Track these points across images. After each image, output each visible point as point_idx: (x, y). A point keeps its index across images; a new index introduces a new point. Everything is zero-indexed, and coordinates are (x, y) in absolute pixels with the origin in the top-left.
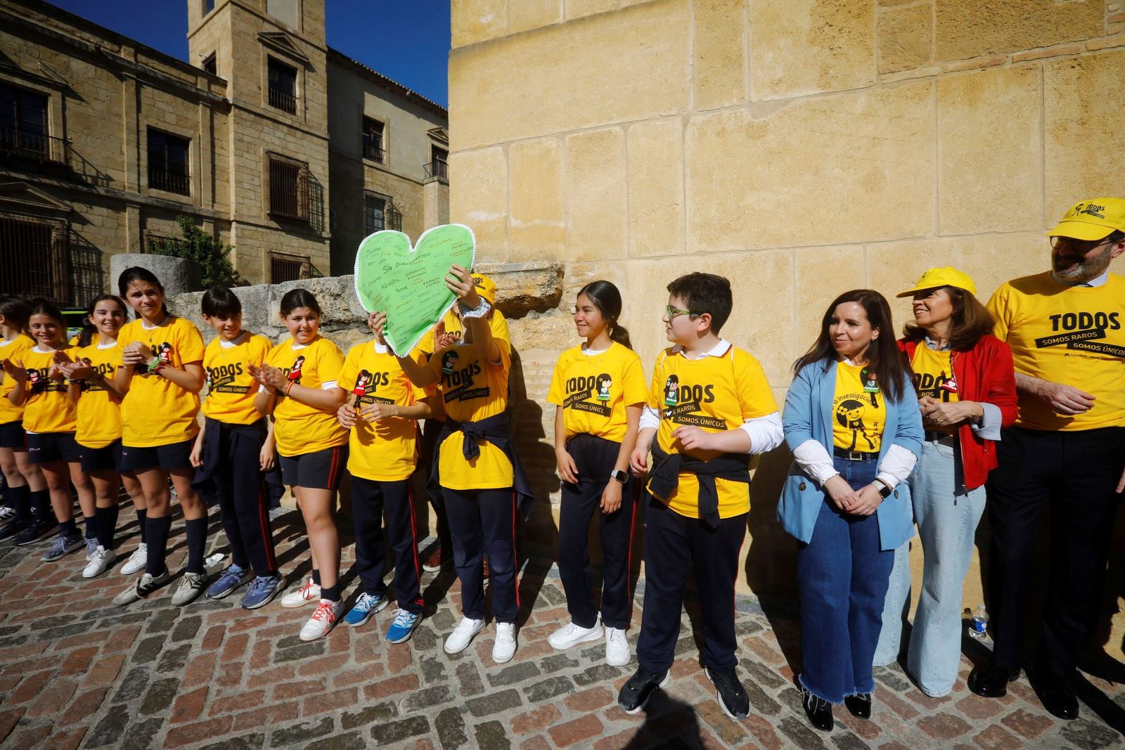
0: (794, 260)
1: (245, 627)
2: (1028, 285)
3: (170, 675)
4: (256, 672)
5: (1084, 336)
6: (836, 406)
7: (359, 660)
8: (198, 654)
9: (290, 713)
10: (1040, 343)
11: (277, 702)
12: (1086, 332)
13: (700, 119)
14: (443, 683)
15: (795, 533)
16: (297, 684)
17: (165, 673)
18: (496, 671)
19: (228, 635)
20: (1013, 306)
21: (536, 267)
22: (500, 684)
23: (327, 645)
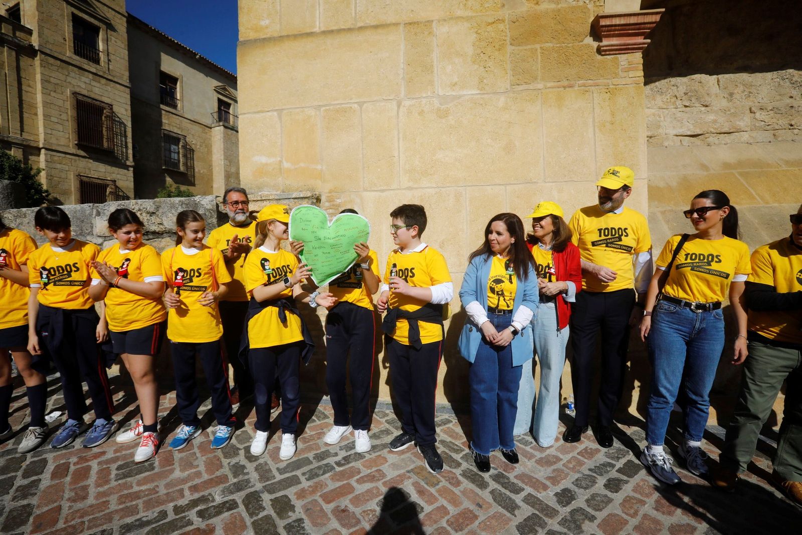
0: (466, 194)
1: (87, 461)
2: (589, 212)
3: (25, 502)
4: (101, 489)
5: (613, 240)
6: (490, 282)
7: (182, 471)
8: (48, 484)
9: (132, 512)
10: (594, 244)
11: (121, 507)
12: (613, 238)
13: (407, 103)
14: (246, 477)
15: (466, 357)
16: (136, 492)
17: (20, 501)
18: (282, 465)
19: (72, 468)
20: (581, 223)
21: (302, 196)
22: (286, 473)
23: (157, 464)
